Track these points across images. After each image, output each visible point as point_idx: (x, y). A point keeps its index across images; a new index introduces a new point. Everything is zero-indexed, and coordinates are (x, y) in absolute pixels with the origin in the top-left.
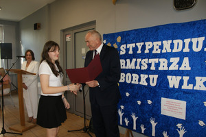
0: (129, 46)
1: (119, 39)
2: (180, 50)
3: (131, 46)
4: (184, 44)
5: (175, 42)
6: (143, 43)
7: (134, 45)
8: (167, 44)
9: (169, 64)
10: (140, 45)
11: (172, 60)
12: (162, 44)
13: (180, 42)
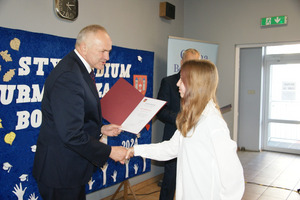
0: (37, 60)
1: (15, 44)
2: (101, 74)
3: (41, 62)
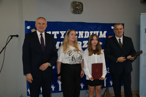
0: (54, 33)
2: (88, 37)
4: (90, 34)
5: (86, 32)
6: (65, 32)
7: (58, 33)
8: (81, 33)
9: (83, 44)
10: (63, 33)
11: (84, 42)
12: (78, 33)
13: (88, 32)
